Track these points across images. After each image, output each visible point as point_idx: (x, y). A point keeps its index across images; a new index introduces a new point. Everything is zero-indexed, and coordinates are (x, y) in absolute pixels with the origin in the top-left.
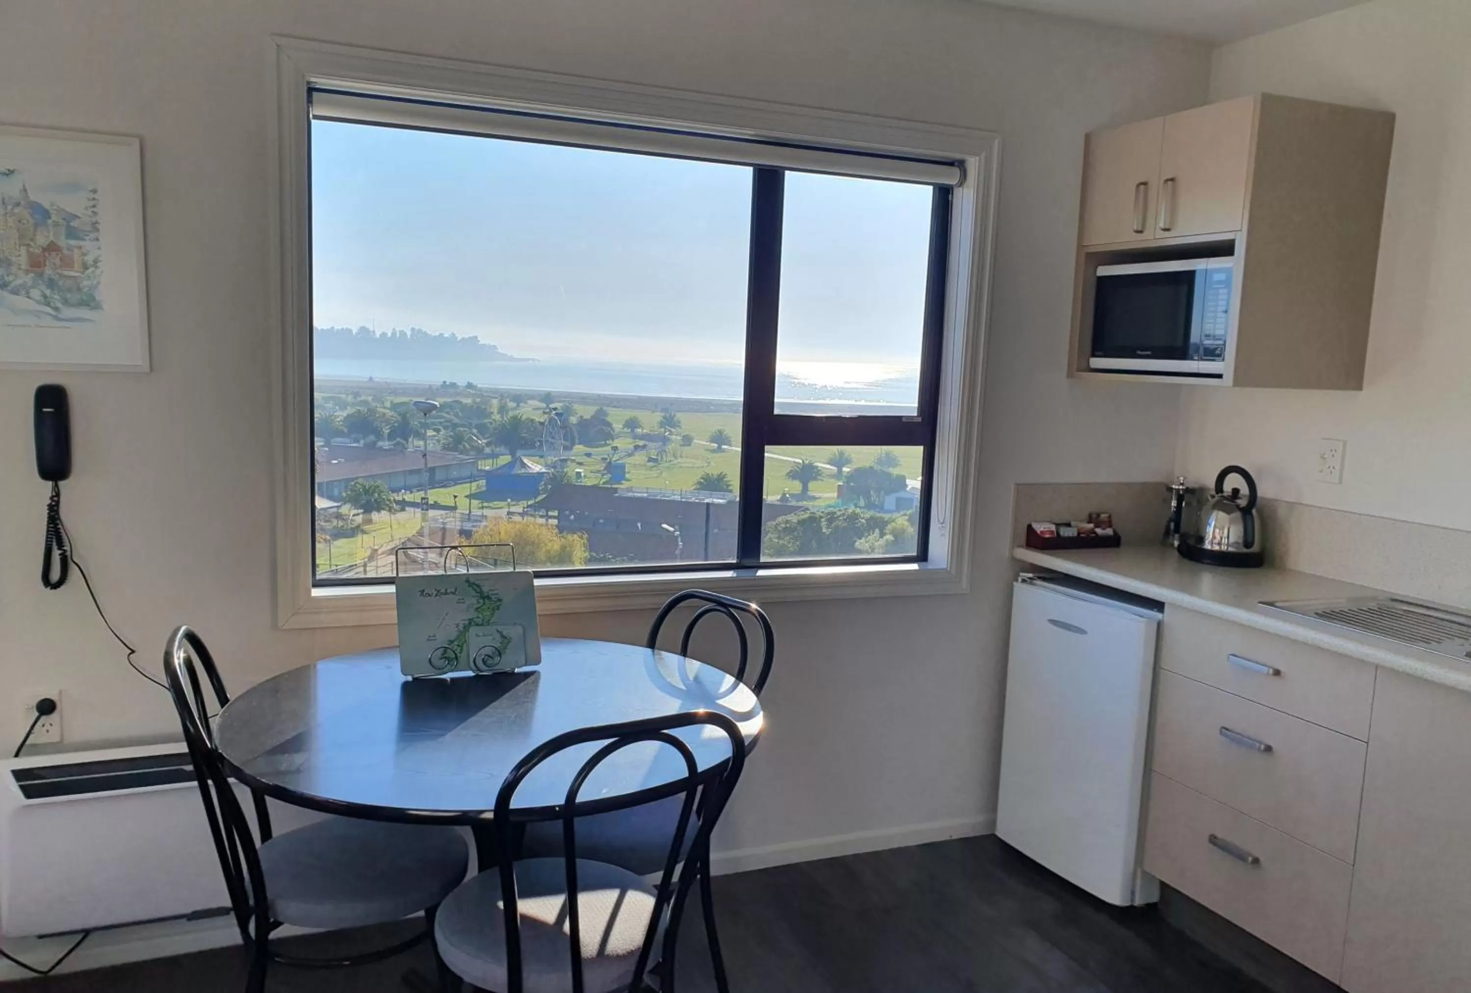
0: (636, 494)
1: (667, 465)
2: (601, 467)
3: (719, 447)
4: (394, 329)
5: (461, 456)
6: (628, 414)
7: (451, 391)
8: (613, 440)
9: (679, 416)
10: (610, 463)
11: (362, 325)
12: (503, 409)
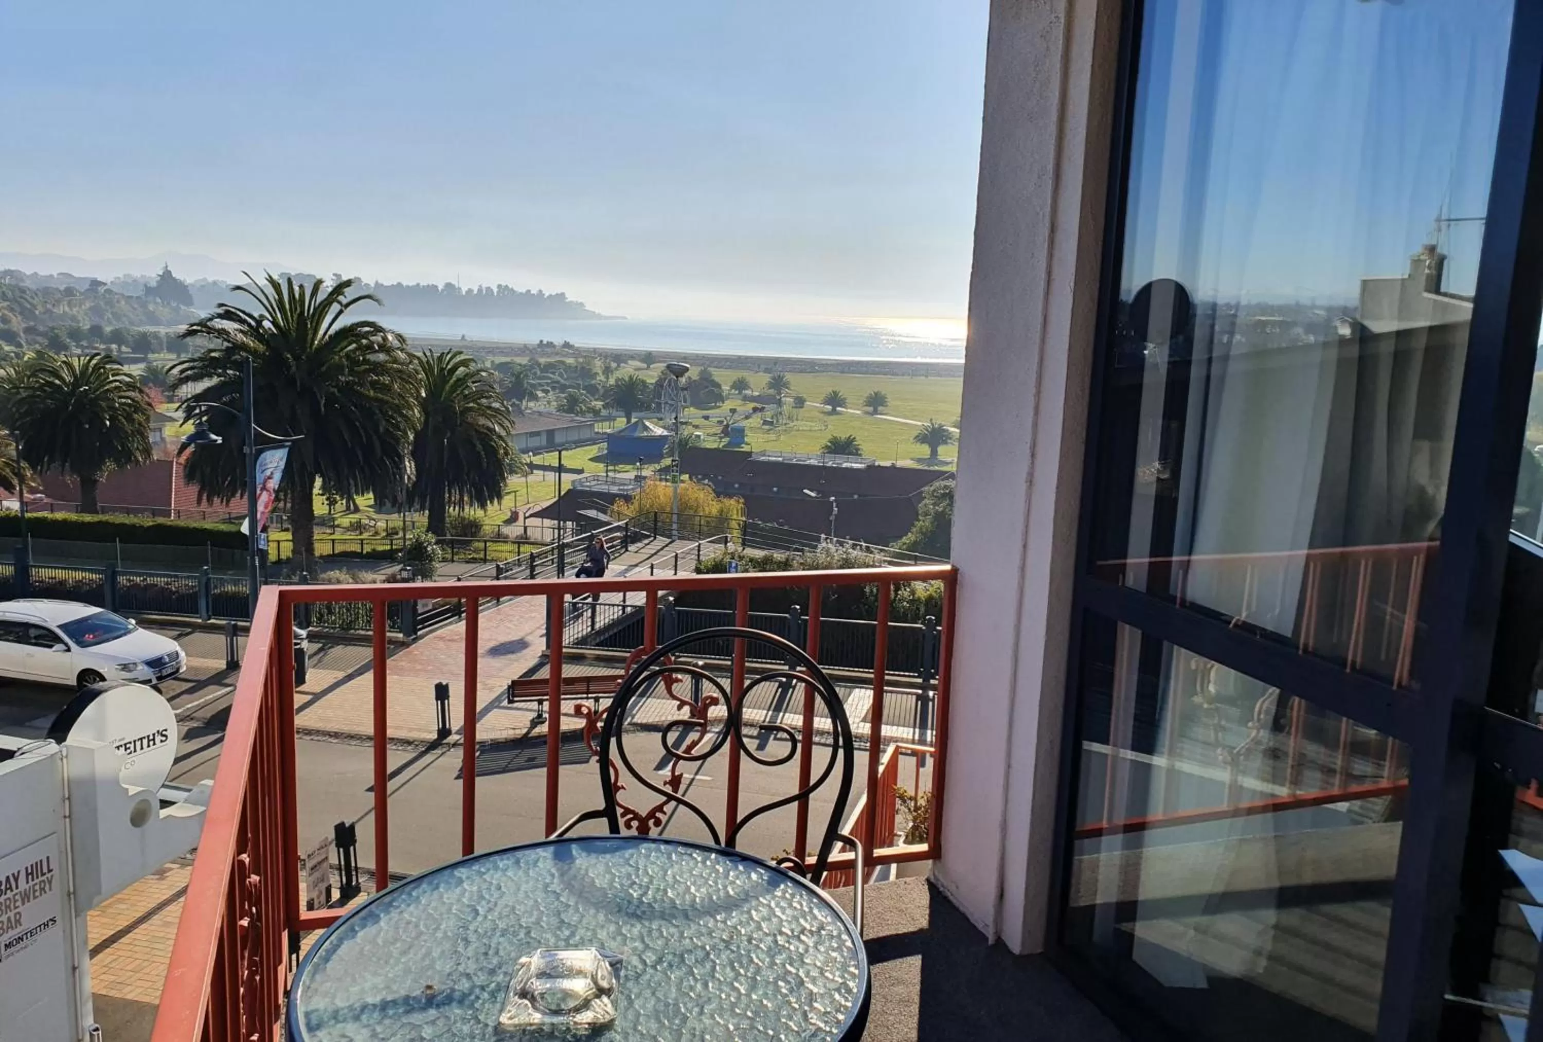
0: (771, 458)
1: (784, 428)
2: (719, 430)
3: (834, 410)
4: (480, 286)
5: (578, 418)
6: (735, 375)
7: (549, 350)
8: (723, 402)
9: (788, 377)
10: (727, 426)
11: (448, 281)
12: (607, 371)
